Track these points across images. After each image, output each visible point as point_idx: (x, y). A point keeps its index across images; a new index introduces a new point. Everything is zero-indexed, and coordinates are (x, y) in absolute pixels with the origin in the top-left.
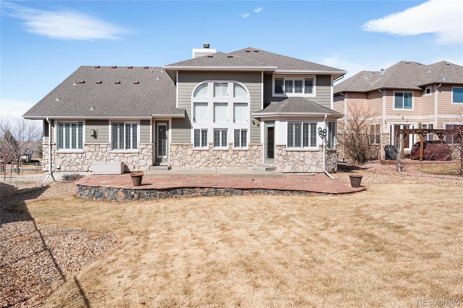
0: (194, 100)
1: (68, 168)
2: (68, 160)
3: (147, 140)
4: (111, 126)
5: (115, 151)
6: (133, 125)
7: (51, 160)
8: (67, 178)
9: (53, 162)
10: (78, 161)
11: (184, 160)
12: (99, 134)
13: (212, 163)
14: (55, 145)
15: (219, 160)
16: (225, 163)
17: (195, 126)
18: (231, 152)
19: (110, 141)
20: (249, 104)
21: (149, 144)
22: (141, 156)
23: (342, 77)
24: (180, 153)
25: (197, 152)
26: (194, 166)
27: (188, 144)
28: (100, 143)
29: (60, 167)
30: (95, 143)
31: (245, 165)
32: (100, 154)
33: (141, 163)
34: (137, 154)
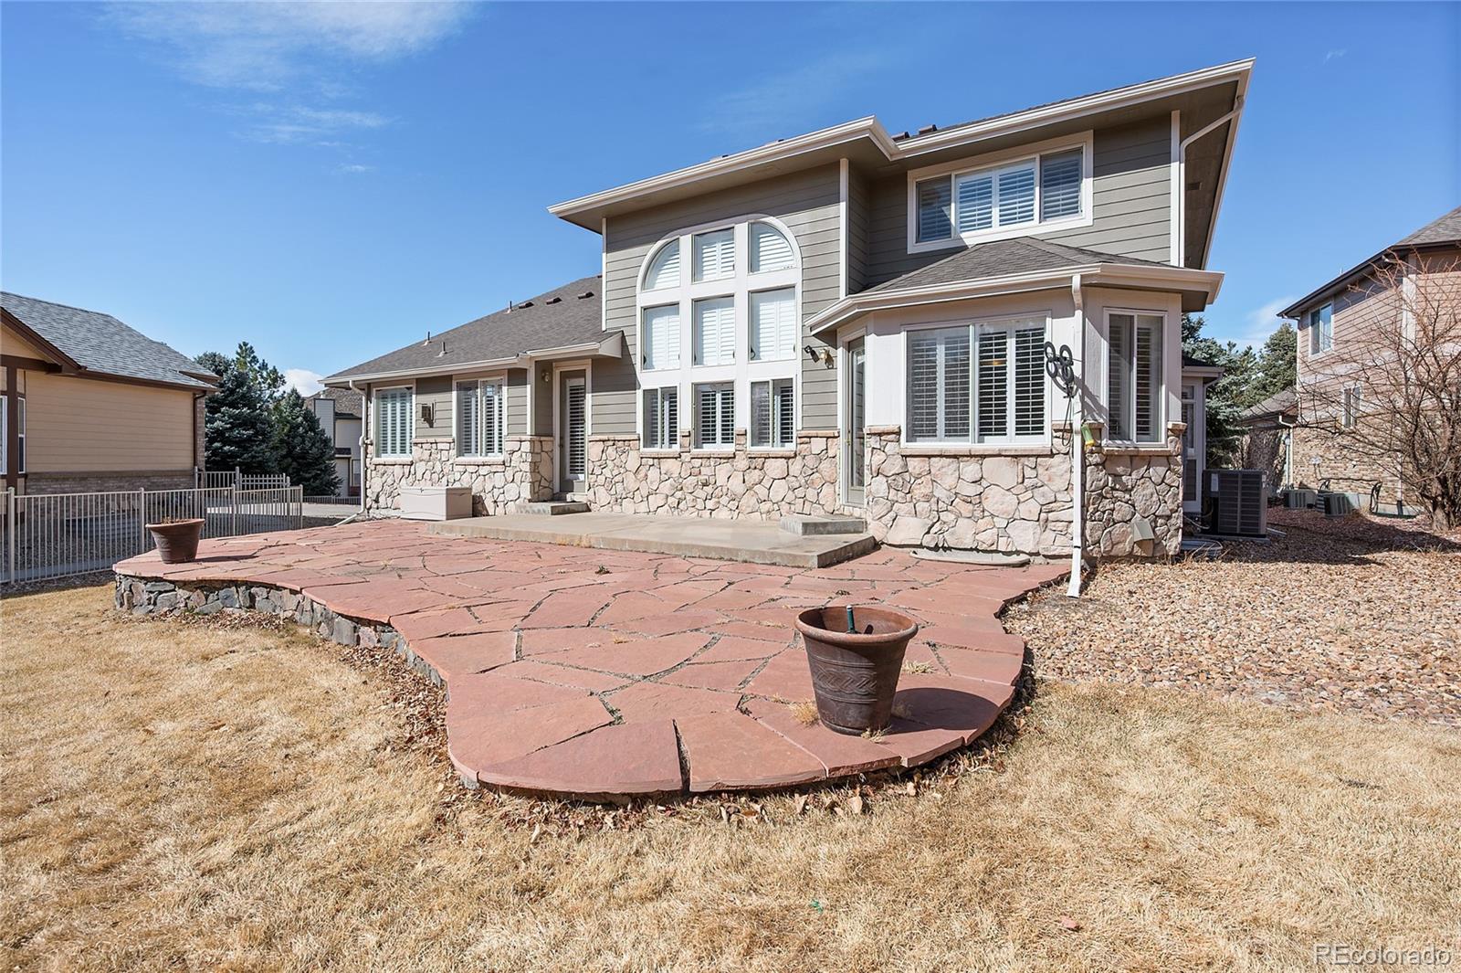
0: (644, 299)
1: (389, 502)
2: (390, 480)
4: (456, 392)
5: (461, 458)
7: (366, 480)
9: (368, 485)
10: (403, 483)
11: (620, 487)
12: (436, 416)
13: (689, 497)
14: (371, 444)
15: (709, 489)
16: (724, 500)
17: (647, 380)
18: (741, 463)
19: (454, 432)
20: (799, 289)
21: (523, 438)
22: (509, 474)
24: (610, 465)
25: (651, 462)
26: (643, 507)
27: (628, 437)
28: (438, 440)
29: (378, 497)
30: (431, 440)
31: (784, 507)
33: (508, 491)
34: (502, 468)
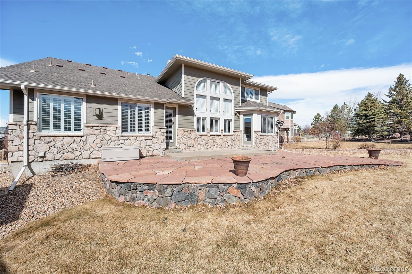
0: (196, 92)
1: (58, 157)
2: (59, 145)
3: (161, 124)
4: (121, 106)
5: (125, 134)
6: (146, 108)
7: (28, 145)
8: (59, 169)
9: (31, 148)
10: (74, 146)
11: (189, 144)
12: (104, 115)
13: (210, 145)
14: (36, 125)
15: (215, 143)
16: (218, 145)
17: (197, 114)
18: (222, 137)
19: (120, 123)
21: (163, 127)
22: (155, 140)
23: (271, 92)
24: (186, 137)
25: (199, 136)
26: (196, 149)
27: (192, 129)
28: (107, 125)
29: (45, 155)
30: (100, 125)
31: (231, 146)
32: (107, 137)
33: (154, 146)
34: (150, 138)
